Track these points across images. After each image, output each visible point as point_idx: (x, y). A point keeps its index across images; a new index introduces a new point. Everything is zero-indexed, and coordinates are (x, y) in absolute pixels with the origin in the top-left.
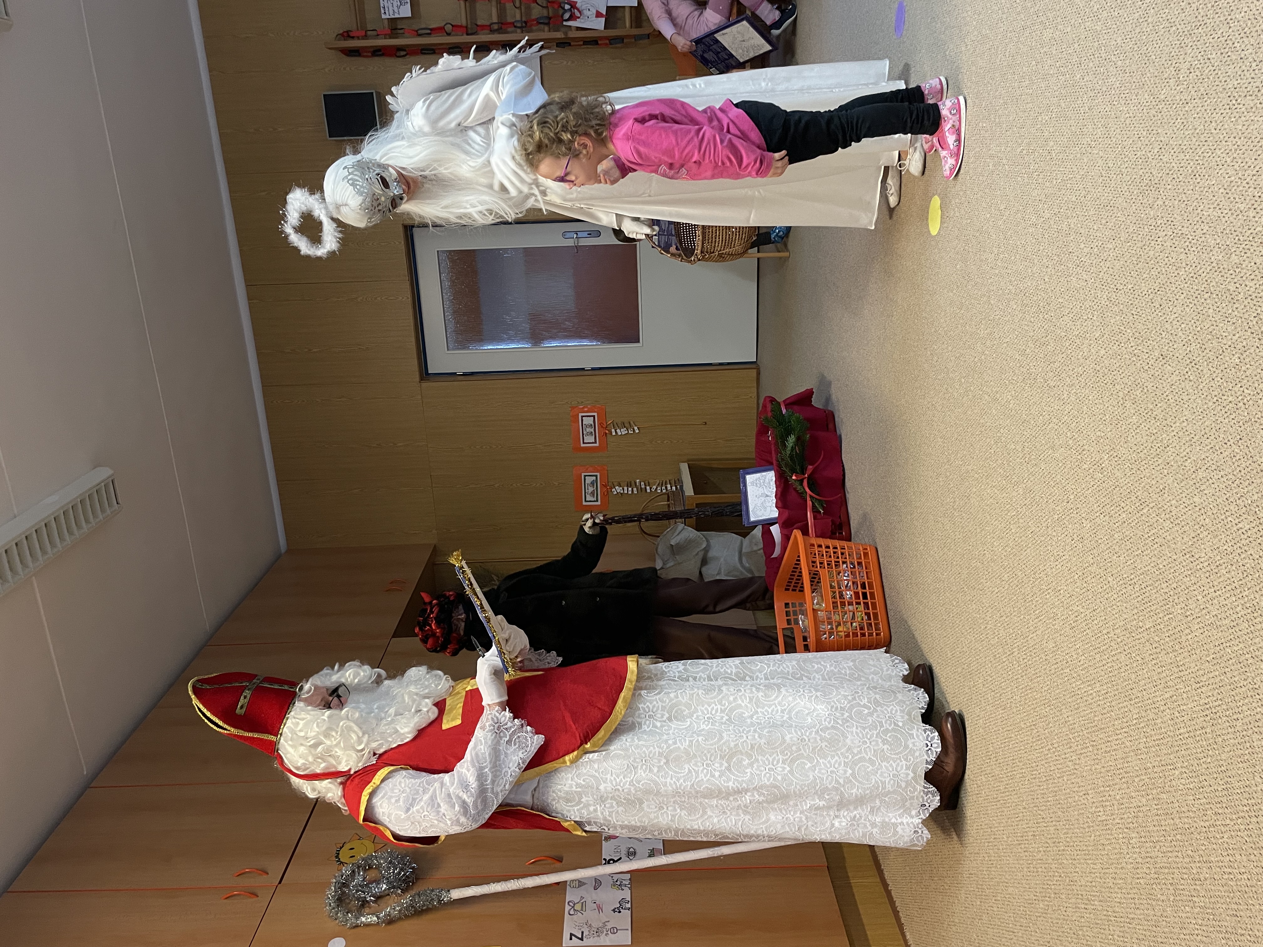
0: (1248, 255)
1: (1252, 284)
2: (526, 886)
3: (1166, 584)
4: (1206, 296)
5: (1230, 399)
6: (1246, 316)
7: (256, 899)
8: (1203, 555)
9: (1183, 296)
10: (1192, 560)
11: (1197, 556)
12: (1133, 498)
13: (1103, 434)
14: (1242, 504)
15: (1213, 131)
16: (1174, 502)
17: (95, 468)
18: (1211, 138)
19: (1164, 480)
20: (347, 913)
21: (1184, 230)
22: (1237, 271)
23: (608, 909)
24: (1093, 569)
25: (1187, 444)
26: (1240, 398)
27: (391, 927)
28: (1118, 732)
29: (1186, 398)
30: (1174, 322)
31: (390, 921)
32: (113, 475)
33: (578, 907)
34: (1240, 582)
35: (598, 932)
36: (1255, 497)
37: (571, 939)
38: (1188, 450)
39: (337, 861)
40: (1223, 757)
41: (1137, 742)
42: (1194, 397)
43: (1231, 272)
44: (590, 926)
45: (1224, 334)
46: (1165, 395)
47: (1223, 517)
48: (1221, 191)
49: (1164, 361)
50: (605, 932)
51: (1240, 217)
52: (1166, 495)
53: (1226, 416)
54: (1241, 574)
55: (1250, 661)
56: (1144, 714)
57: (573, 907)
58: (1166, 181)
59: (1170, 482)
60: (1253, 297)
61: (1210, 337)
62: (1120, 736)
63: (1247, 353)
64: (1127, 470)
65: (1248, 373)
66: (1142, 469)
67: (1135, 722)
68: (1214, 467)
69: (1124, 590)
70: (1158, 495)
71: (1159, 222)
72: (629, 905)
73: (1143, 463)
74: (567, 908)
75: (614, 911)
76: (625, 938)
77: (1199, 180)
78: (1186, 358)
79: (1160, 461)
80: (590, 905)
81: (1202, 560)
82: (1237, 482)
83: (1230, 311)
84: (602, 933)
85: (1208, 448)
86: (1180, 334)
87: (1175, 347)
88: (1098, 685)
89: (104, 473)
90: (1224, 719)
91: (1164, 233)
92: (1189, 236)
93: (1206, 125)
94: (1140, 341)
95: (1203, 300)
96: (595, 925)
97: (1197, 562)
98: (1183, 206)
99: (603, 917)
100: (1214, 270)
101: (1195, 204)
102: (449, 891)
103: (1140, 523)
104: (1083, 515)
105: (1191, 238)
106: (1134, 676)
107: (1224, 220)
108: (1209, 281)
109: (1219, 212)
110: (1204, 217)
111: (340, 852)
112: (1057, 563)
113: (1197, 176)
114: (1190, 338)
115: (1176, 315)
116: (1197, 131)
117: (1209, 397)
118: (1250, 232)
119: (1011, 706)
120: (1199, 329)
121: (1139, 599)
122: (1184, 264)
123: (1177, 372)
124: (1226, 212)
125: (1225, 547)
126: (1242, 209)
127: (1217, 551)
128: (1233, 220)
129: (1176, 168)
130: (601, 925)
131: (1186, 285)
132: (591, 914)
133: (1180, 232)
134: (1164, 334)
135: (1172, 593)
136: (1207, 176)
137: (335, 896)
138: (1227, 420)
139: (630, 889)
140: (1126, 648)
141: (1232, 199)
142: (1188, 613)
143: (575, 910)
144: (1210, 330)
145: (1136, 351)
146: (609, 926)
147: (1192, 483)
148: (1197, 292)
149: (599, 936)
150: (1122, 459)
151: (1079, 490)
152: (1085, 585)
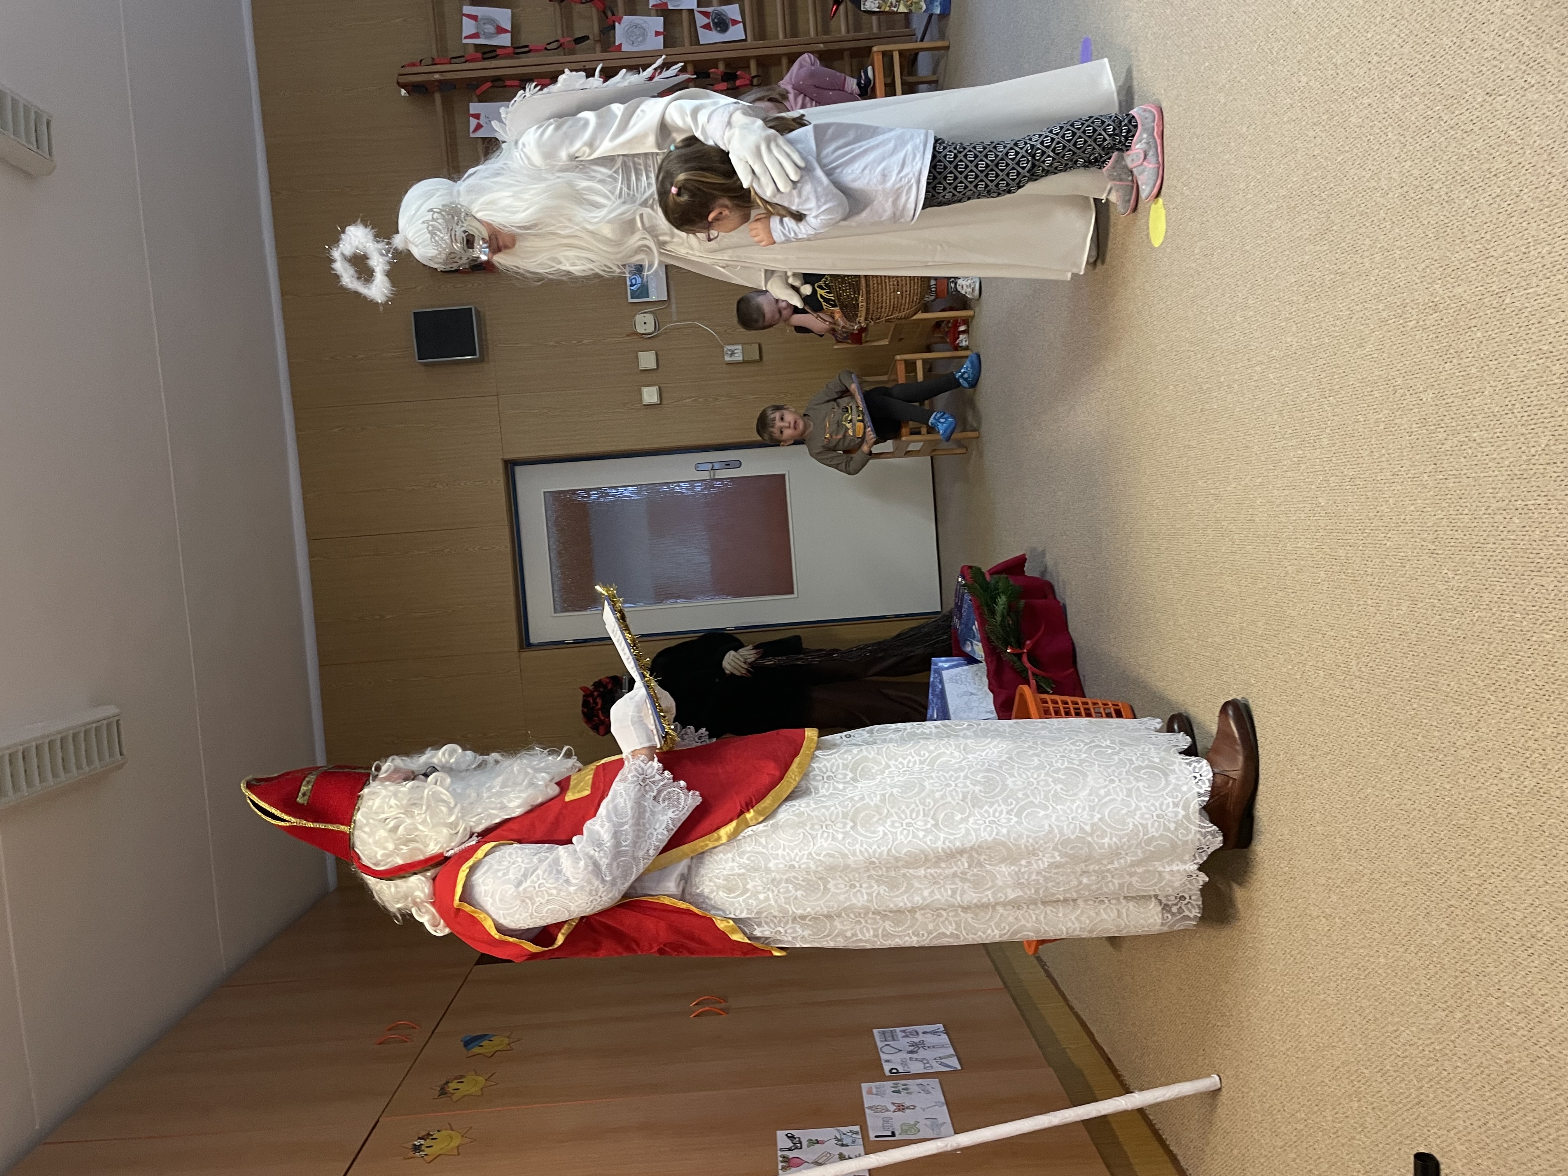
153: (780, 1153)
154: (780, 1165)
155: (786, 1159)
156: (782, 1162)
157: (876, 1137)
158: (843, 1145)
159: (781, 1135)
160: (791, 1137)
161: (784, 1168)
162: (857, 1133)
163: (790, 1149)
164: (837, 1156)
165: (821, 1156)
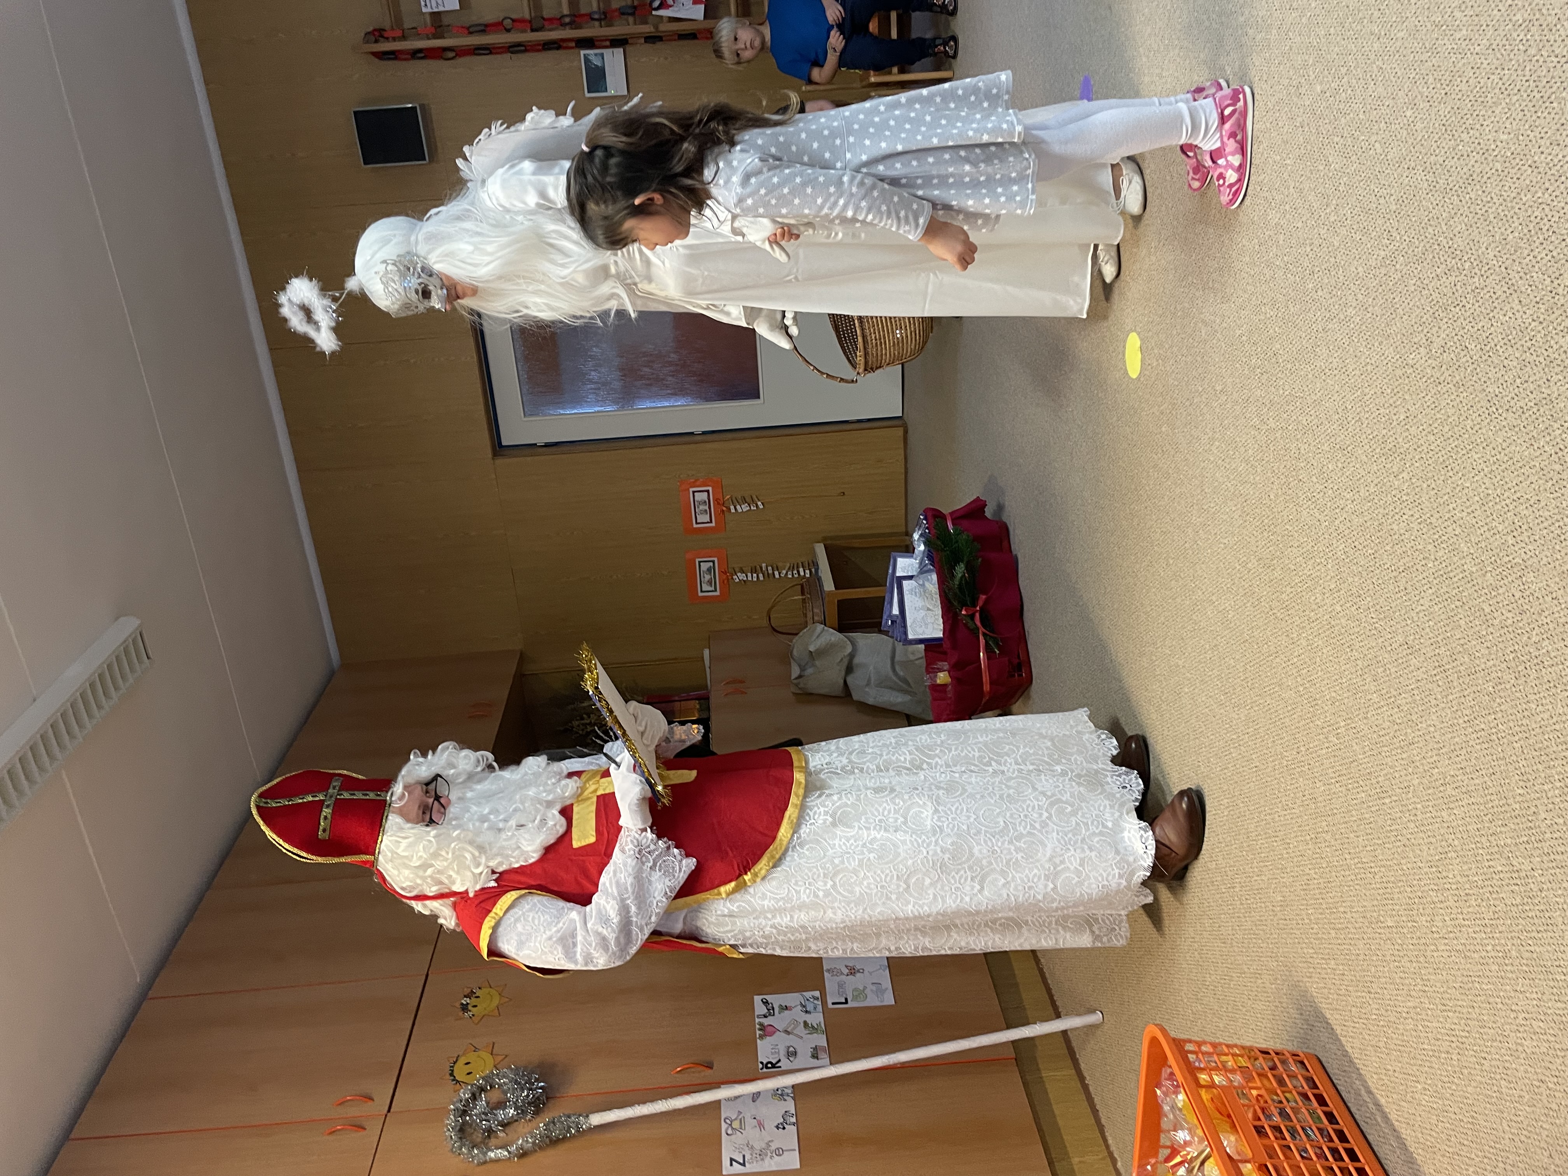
0: (1506, 581)
1: (1510, 615)
2: (676, 1107)
3: (1409, 889)
4: (1458, 603)
5: (1483, 726)
6: (1501, 645)
7: (362, 1133)
8: (1451, 876)
9: (1430, 591)
10: (1439, 875)
11: (1444, 874)
12: (1374, 781)
13: (1338, 698)
14: (1495, 843)
15: (1470, 430)
16: (1419, 806)
17: (117, 618)
18: (1467, 436)
19: (1409, 777)
20: (473, 1148)
21: (1433, 520)
22: (1493, 593)
23: (770, 1125)
24: (1328, 837)
25: (1435, 752)
26: (1494, 730)
27: (525, 1160)
28: (1356, 1020)
29: (1434, 702)
30: (1421, 615)
31: (523, 1154)
32: (140, 626)
33: (736, 1124)
34: (1491, 922)
35: (762, 1154)
36: (1509, 841)
37: (731, 1165)
38: (1435, 758)
39: (453, 1080)
40: (1469, 1089)
41: (1377, 1039)
42: (1443, 705)
43: (1486, 591)
44: (752, 1147)
45: (1477, 654)
46: (1410, 687)
47: (1474, 846)
48: (1477, 498)
49: (1409, 651)
50: (769, 1154)
51: (1498, 536)
52: (1410, 795)
53: (1478, 741)
54: (1491, 913)
55: (1500, 1006)
56: (1384, 1012)
57: (731, 1125)
58: (1414, 457)
59: (1416, 782)
60: (1510, 629)
61: (1461, 650)
62: (1357, 1025)
63: (1503, 686)
64: (1367, 748)
65: (1502, 707)
66: (1383, 754)
67: (1374, 1017)
68: (1464, 790)
69: (1363, 876)
70: (1401, 791)
71: (1404, 498)
72: (794, 1120)
73: (1386, 749)
74: (724, 1126)
75: (778, 1127)
76: (792, 1161)
77: (1451, 474)
78: (1433, 659)
79: (1404, 756)
80: (750, 1122)
81: (1450, 881)
82: (1490, 816)
83: (1484, 633)
84: (766, 1155)
85: (1459, 766)
86: (1428, 630)
87: (1422, 641)
88: (1333, 962)
89: (129, 625)
90: (1472, 1053)
91: (1411, 513)
92: (1438, 529)
93: (1461, 419)
94: (1382, 616)
95: (1453, 606)
96: (758, 1145)
97: (1445, 881)
98: (1433, 493)
99: (766, 1136)
100: (1466, 580)
101: (1446, 497)
102: (587, 1116)
103: (1381, 812)
104: (1316, 774)
105: (1441, 532)
106: (1373, 969)
107: (1479, 532)
108: (1461, 589)
109: (1474, 520)
110: (1455, 518)
111: (455, 1068)
112: (1285, 813)
113: (1449, 468)
114: (1439, 639)
115: (1423, 608)
116: (1450, 420)
117: (1459, 713)
118: (1508, 559)
119: (1231, 943)
120: (1449, 634)
121: (1381, 891)
122: (1433, 557)
123: (1424, 669)
124: (1481, 523)
125: (1476, 879)
126: (1500, 530)
127: (1466, 879)
128: (1489, 537)
129: (1424, 447)
130: (764, 1146)
131: (1435, 582)
132: (751, 1133)
133: (1429, 521)
134: (1409, 622)
135: (1416, 901)
136: (1460, 475)
137: (456, 1126)
138: (1478, 747)
139: (794, 1098)
140: (1365, 937)
141: (1488, 513)
142: (1434, 929)
143: (733, 1128)
144: (1462, 641)
145: (1377, 625)
146: (774, 1146)
147: (1440, 795)
148: (1447, 595)
149: (762, 1160)
150: (1361, 734)
151: (1311, 745)
152: (1318, 851)
153: (757, 1020)
154: (758, 1032)
155: (763, 1027)
156: (760, 1030)
157: (833, 1004)
158: (806, 1012)
159: (757, 999)
160: (765, 1003)
161: (761, 1037)
162: (817, 999)
163: (765, 1016)
164: (802, 1024)
165: (789, 1024)
